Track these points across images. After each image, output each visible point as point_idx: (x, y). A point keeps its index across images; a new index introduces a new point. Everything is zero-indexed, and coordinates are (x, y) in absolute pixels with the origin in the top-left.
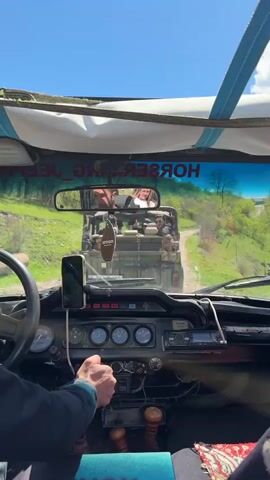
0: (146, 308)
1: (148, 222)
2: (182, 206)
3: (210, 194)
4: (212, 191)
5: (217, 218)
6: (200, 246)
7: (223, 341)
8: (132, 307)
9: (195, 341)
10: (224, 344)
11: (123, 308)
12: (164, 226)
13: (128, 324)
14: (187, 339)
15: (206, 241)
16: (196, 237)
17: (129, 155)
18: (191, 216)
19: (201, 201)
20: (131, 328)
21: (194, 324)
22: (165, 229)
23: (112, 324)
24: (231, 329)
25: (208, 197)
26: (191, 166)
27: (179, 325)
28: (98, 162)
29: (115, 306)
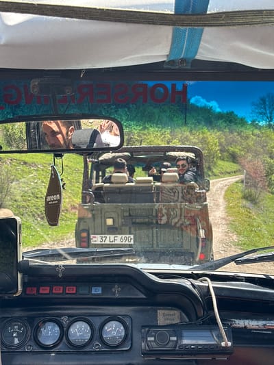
0: (117, 292)
1: (167, 167)
2: (221, 144)
3: (260, 128)
4: (262, 123)
5: (269, 160)
6: (245, 197)
7: (227, 343)
8: (97, 291)
9: (185, 342)
10: (226, 347)
11: (83, 292)
12: (188, 170)
13: (91, 315)
14: (175, 339)
15: (253, 191)
16: (240, 185)
17: (80, 71)
18: (234, 158)
19: (247, 138)
20: (97, 322)
21: (188, 315)
22: (188, 176)
23: (70, 316)
24: (240, 323)
25: (257, 131)
26: (174, 86)
27: (166, 317)
28: (35, 83)
29: (71, 290)
